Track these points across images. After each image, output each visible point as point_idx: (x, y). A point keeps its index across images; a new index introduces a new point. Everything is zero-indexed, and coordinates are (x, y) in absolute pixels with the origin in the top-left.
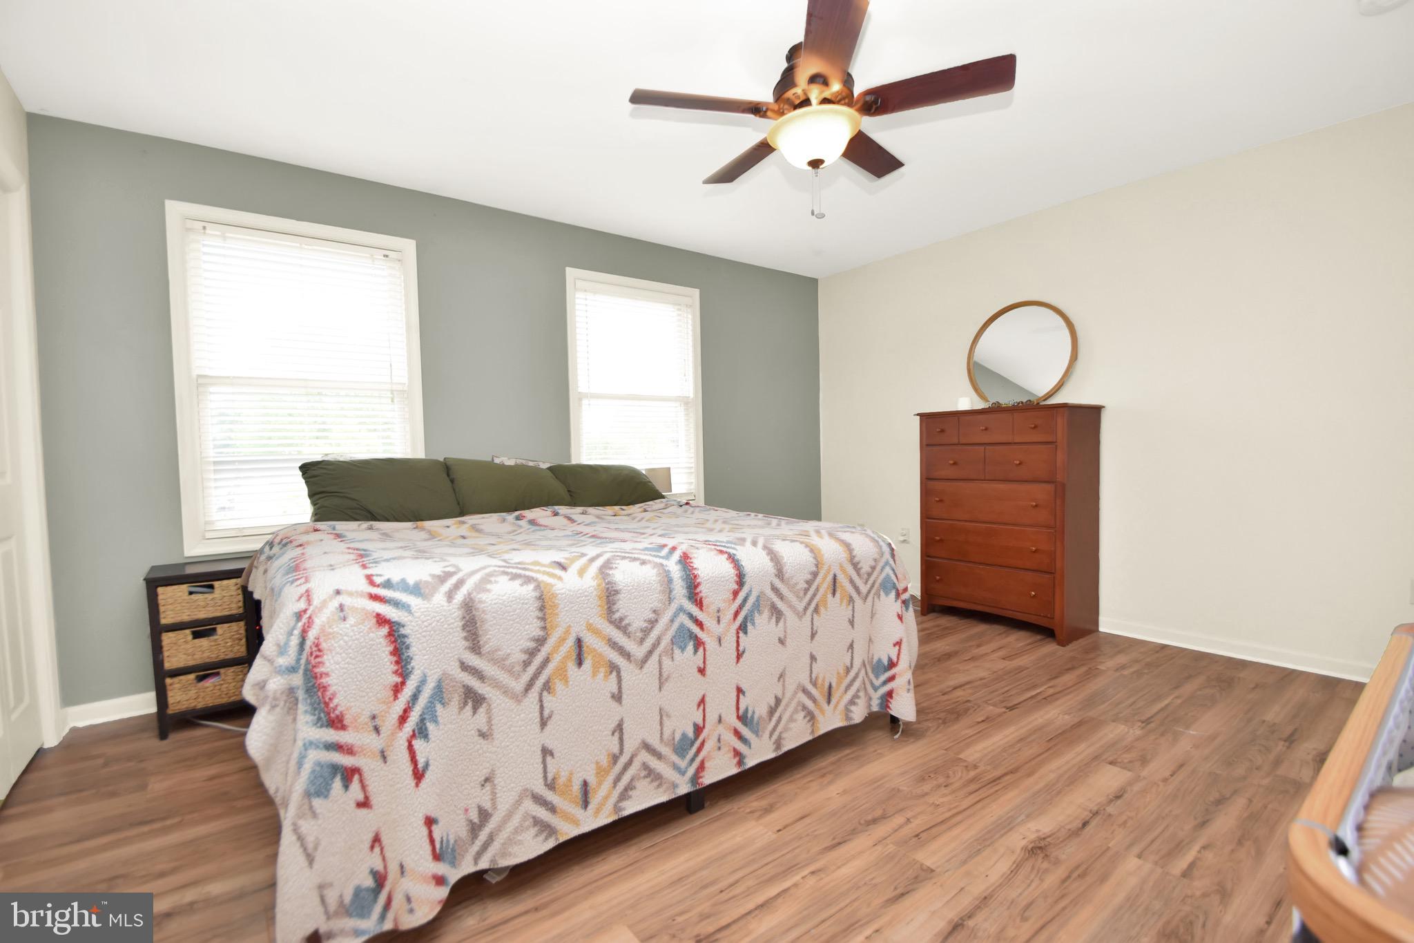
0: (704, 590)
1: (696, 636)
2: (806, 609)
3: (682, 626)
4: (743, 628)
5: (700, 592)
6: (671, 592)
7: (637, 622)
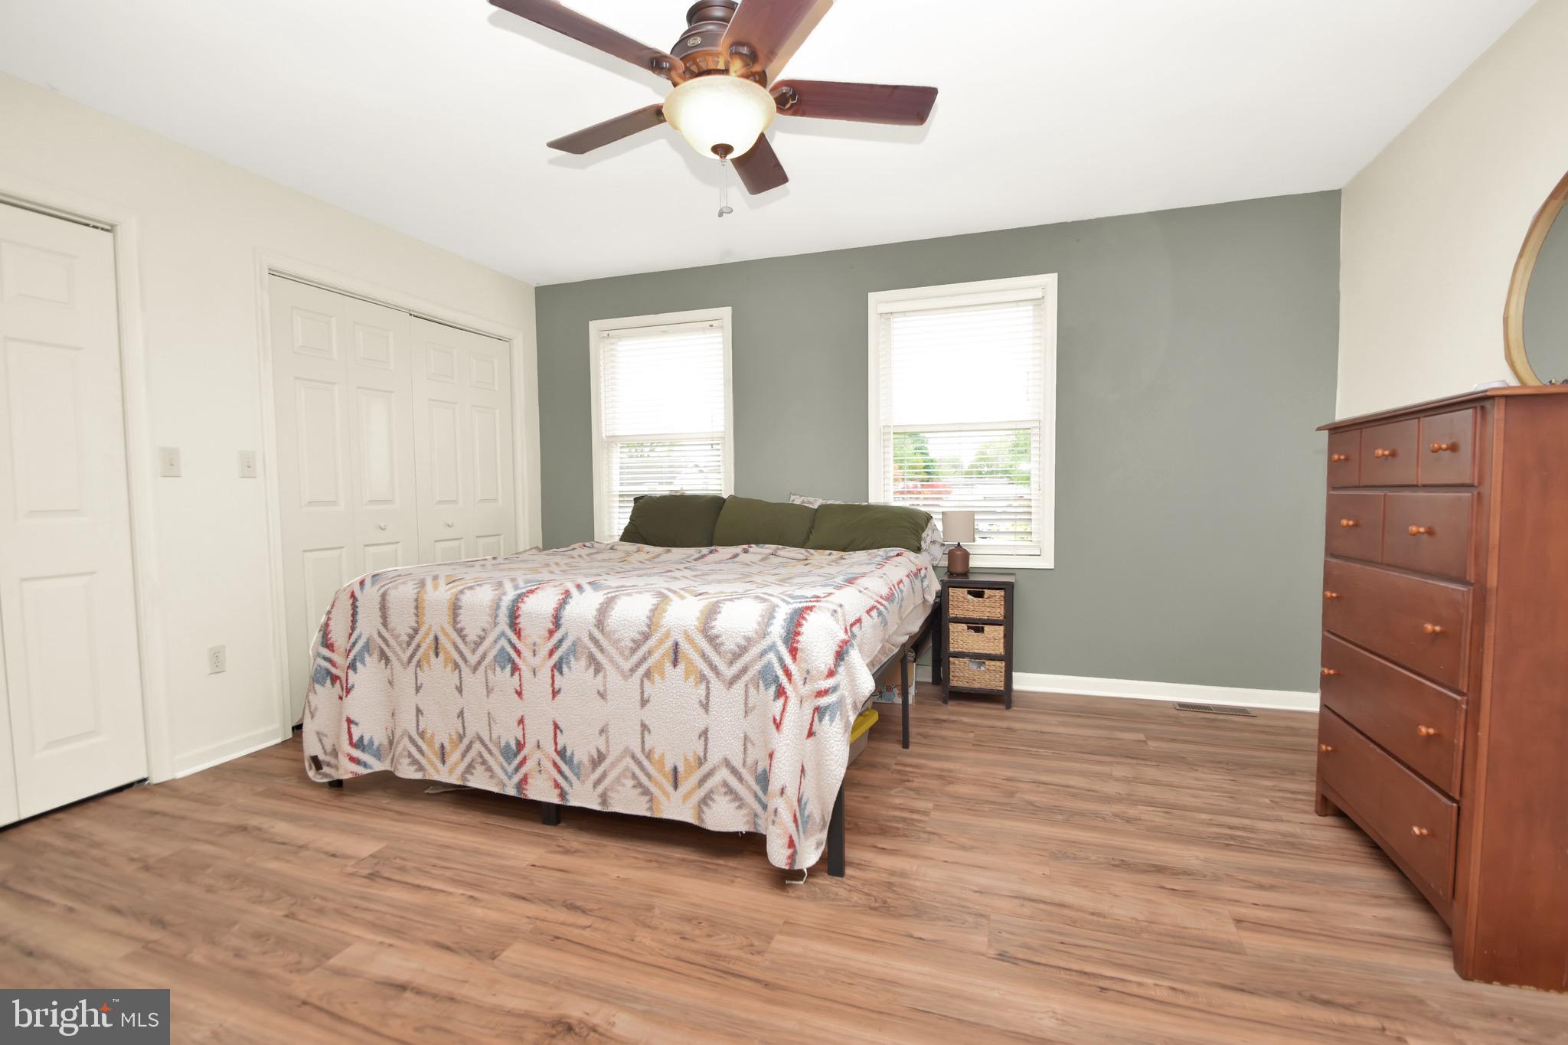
0: (523, 622)
1: (513, 661)
2: (633, 670)
3: (503, 649)
4: (558, 667)
5: (519, 623)
6: (496, 617)
7: (472, 636)
